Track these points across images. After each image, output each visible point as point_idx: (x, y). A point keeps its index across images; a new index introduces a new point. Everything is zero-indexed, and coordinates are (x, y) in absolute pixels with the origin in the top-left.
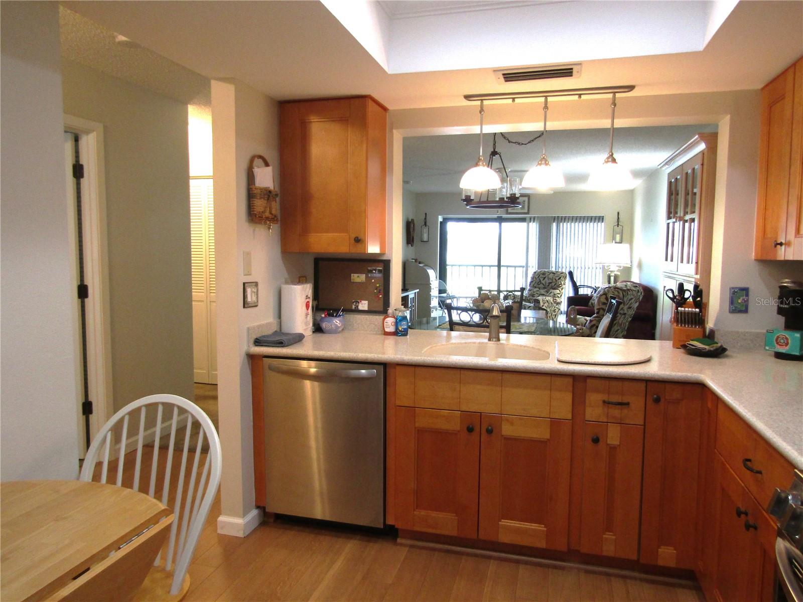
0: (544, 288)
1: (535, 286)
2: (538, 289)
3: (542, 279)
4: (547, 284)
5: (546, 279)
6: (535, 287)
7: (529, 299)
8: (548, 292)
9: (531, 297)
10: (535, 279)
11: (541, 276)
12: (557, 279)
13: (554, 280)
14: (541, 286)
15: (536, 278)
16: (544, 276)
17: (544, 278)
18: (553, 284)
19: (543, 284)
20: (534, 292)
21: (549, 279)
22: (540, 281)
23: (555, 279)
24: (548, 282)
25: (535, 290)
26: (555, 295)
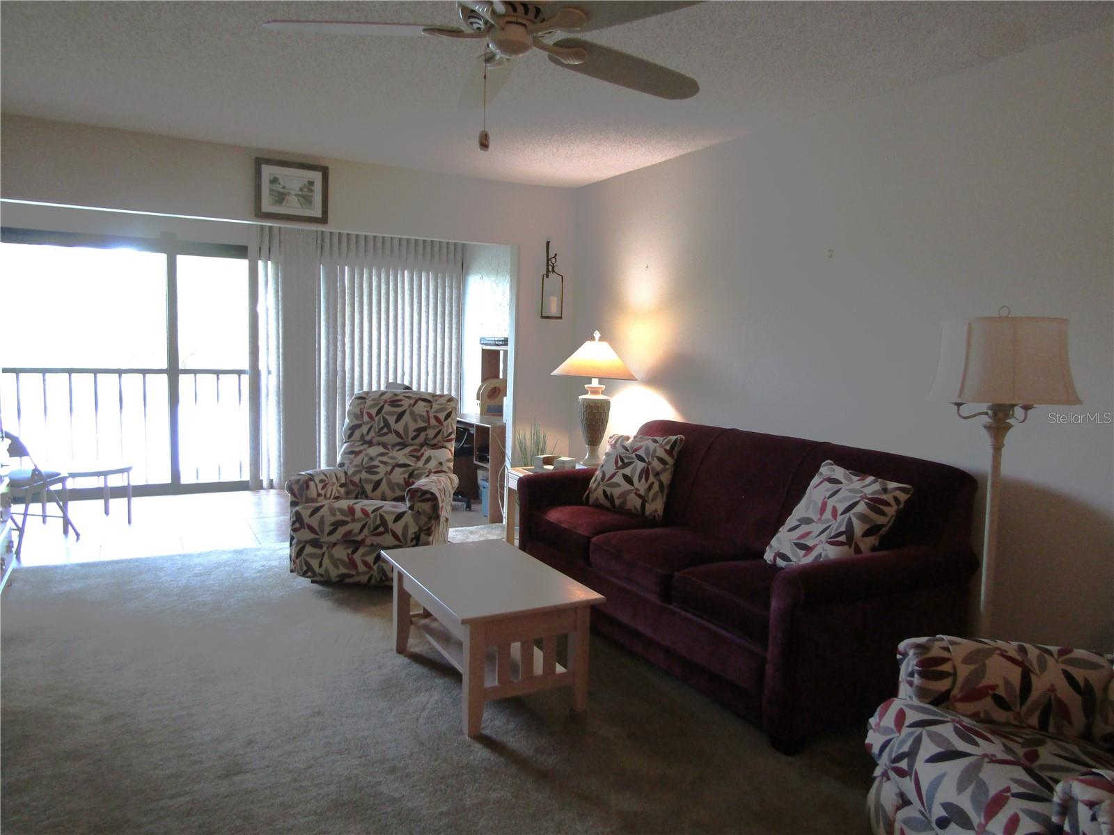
0: (403, 445)
1: (368, 438)
2: (381, 450)
3: (391, 420)
4: (412, 434)
5: (407, 417)
6: (370, 444)
7: (356, 479)
8: (418, 458)
9: (364, 475)
10: (366, 418)
11: (387, 408)
12: (442, 416)
13: (433, 422)
14: (391, 438)
15: (369, 415)
16: (400, 410)
17: (400, 416)
18: (431, 433)
19: (397, 433)
20: (372, 459)
21: (414, 417)
22: (387, 424)
23: (437, 419)
24: (413, 426)
25: (374, 451)
26: (441, 464)
